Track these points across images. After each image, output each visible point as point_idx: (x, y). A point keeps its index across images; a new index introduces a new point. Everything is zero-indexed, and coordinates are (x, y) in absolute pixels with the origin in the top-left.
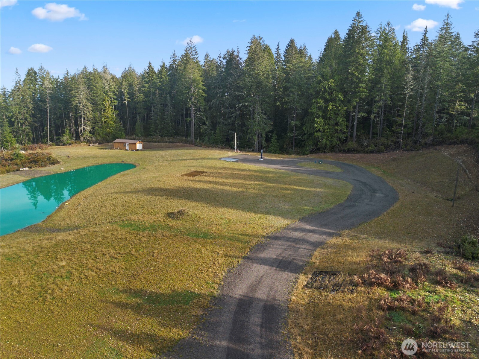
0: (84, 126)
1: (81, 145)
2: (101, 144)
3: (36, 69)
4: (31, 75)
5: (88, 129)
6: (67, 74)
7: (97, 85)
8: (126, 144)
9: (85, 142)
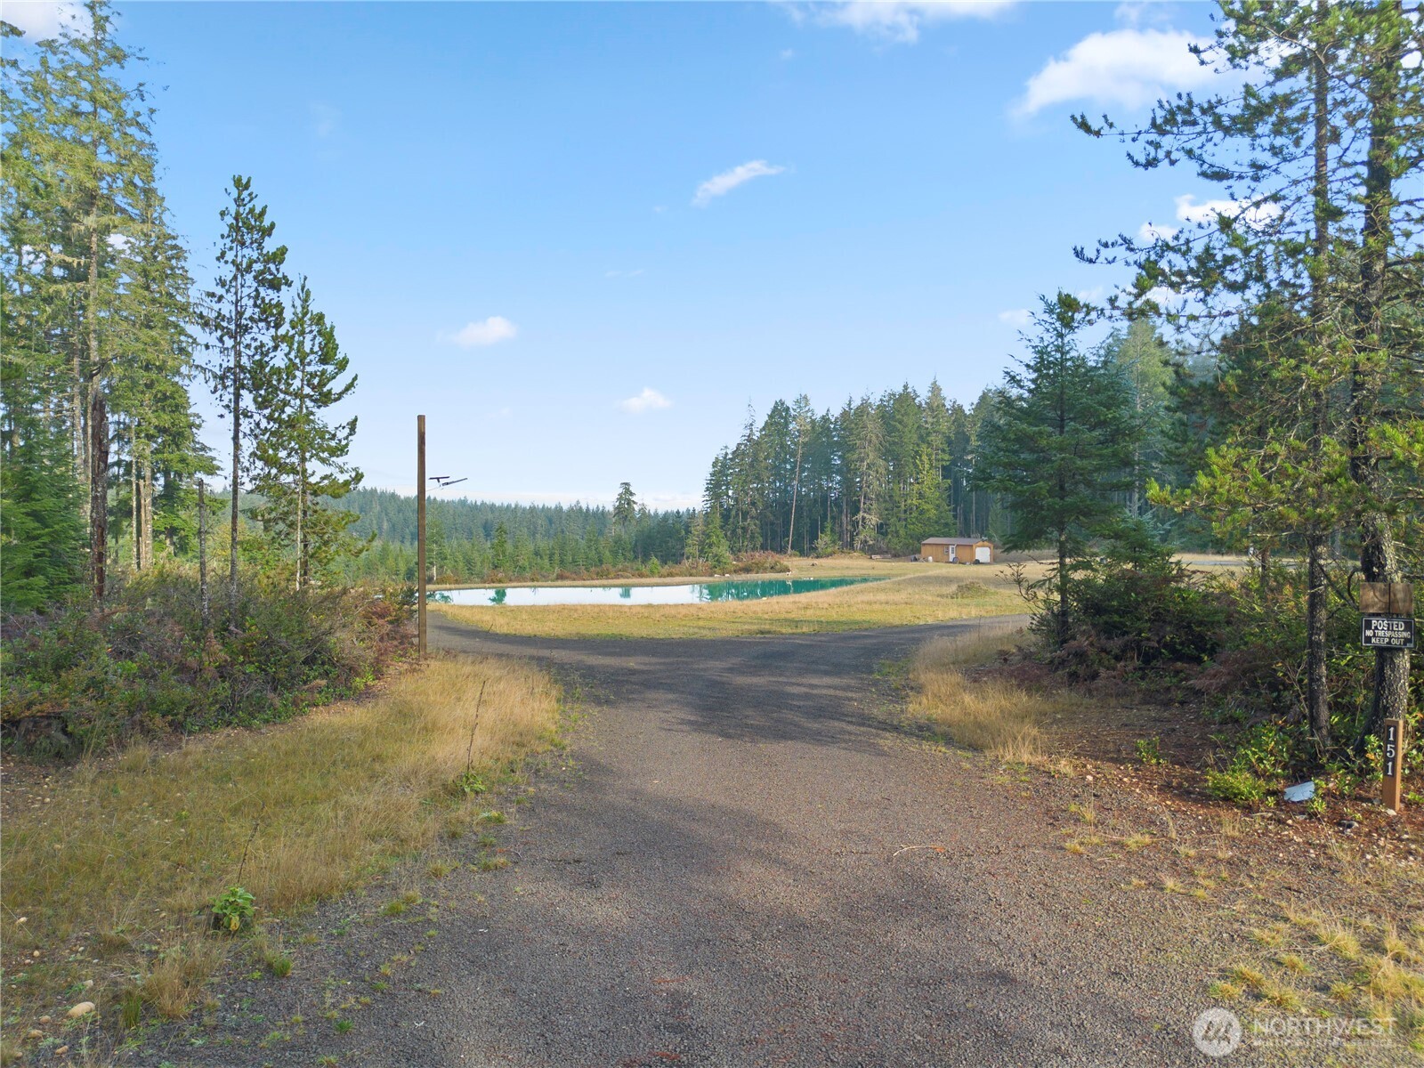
0: (865, 512)
1: (851, 557)
2: (899, 556)
3: (789, 403)
4: (780, 415)
5: (873, 519)
6: (849, 405)
7: (905, 419)
8: (950, 547)
9: (862, 550)
